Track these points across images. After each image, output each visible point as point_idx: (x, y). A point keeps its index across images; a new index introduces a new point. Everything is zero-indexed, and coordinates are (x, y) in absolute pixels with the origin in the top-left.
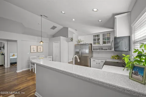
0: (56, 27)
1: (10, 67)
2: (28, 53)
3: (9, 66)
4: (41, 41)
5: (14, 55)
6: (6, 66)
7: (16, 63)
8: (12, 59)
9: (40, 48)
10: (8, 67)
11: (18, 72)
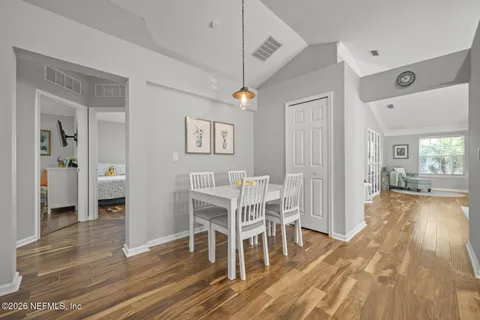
0: (279, 45)
1: (96, 217)
2: (176, 157)
3: (93, 215)
4: (244, 89)
5: (110, 171)
6: (82, 217)
7: (120, 202)
8: (104, 184)
9: (224, 133)
10: (91, 218)
11: (131, 252)
